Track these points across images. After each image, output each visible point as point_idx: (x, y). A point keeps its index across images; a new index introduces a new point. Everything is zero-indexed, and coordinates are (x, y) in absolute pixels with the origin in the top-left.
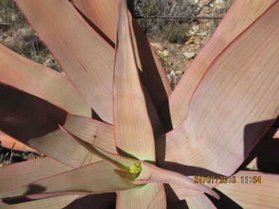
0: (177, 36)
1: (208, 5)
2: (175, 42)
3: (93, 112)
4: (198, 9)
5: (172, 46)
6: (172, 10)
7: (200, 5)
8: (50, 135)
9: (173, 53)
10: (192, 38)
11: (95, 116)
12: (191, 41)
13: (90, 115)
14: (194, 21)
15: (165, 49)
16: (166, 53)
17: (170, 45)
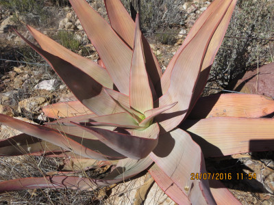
0: (167, 39)
1: (195, 12)
2: (166, 43)
3: (114, 86)
4: (186, 15)
5: (164, 47)
6: (164, 16)
7: (188, 12)
8: (93, 98)
9: (164, 53)
10: (180, 40)
11: (115, 88)
12: (179, 43)
13: (112, 88)
14: (182, 25)
15: (158, 49)
16: (158, 52)
17: (162, 46)
